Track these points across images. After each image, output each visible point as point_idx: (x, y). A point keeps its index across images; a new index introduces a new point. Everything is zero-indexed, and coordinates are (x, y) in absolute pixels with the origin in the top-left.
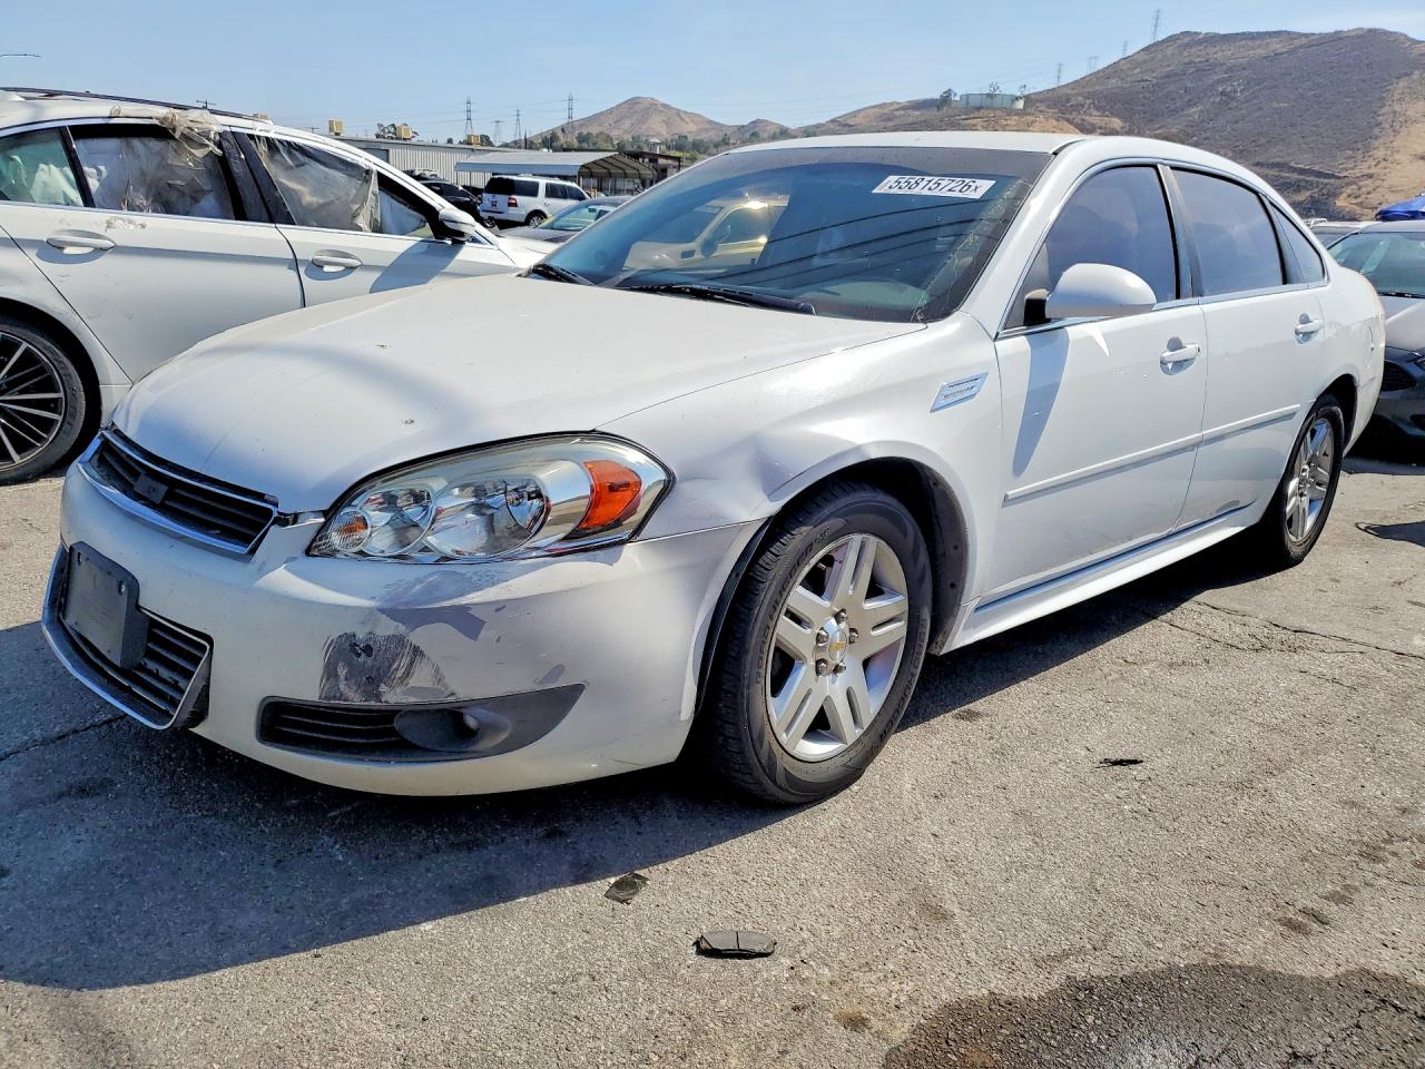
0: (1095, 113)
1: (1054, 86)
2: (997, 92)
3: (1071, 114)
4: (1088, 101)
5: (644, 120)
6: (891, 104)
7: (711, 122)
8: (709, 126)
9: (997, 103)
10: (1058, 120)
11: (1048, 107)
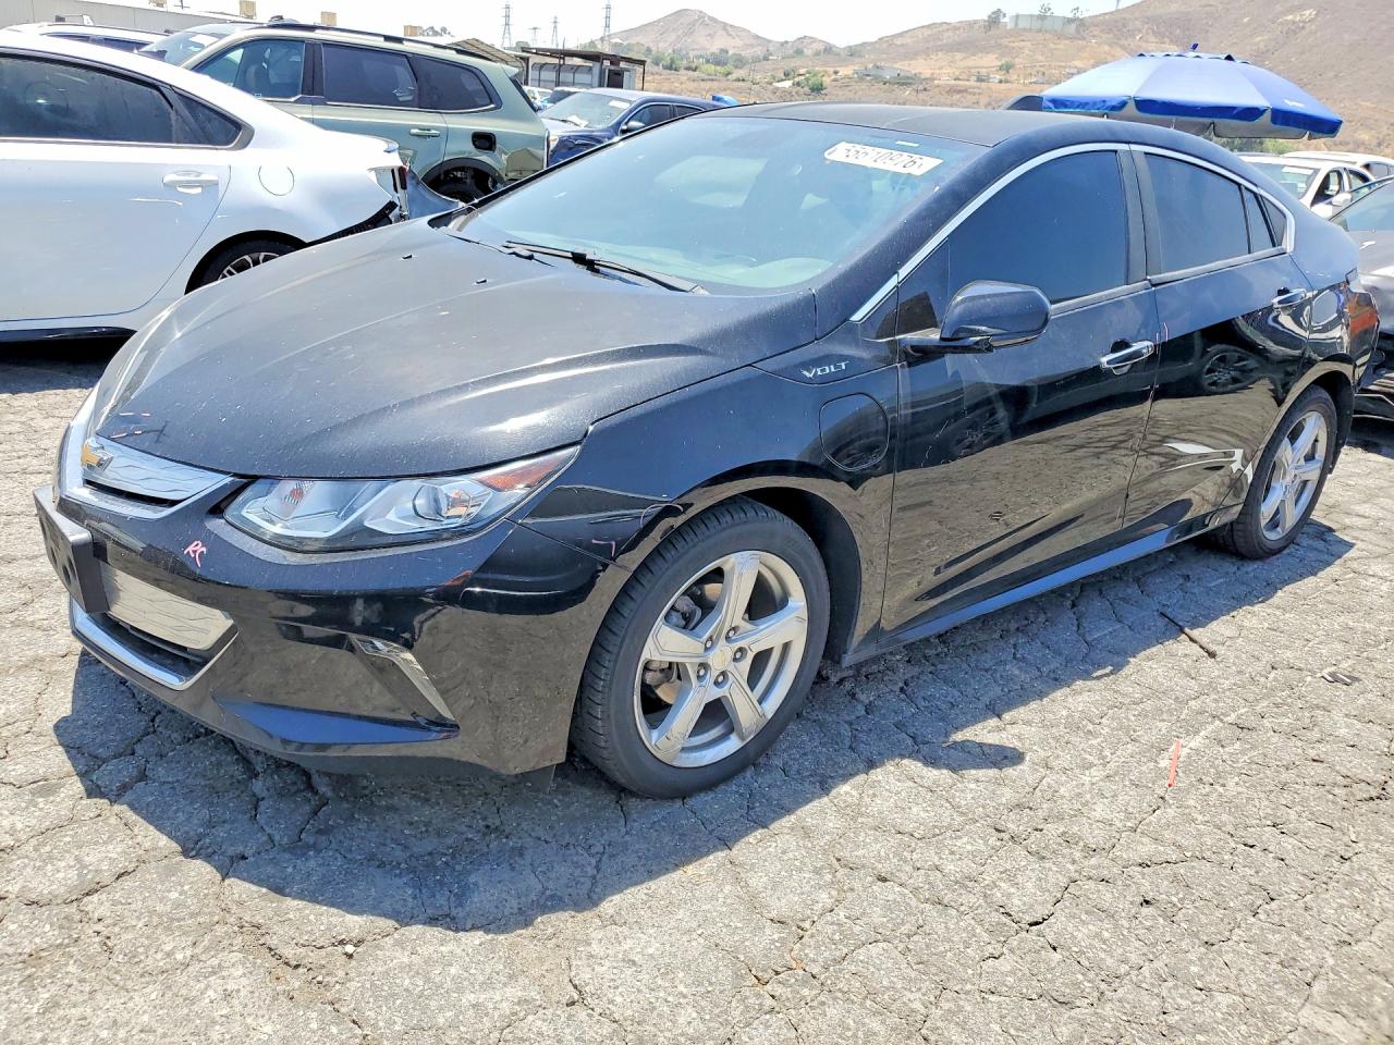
0: (1153, 39)
1: (1113, 9)
2: (1048, 14)
3: (1126, 39)
4: (1146, 26)
5: (690, 32)
6: (942, 24)
7: (757, 37)
8: (754, 42)
9: (1048, 24)
10: (1110, 45)
11: (1102, 31)
